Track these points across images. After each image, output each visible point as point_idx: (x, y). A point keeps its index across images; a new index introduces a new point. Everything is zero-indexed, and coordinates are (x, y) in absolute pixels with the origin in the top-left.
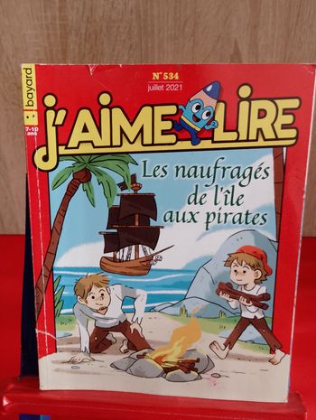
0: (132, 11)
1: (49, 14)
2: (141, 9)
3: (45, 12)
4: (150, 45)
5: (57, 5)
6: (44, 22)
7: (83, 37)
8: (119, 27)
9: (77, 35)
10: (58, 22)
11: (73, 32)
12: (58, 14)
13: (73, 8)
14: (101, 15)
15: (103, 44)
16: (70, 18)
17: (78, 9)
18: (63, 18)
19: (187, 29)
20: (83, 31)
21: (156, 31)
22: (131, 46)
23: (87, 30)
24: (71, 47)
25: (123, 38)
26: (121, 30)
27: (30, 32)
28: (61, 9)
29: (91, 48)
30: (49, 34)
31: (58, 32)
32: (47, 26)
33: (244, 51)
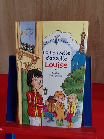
0: (63, 6)
3: (36, 6)
4: (68, 17)
7: (47, 14)
9: (45, 14)
10: (40, 9)
11: (44, 12)
12: (40, 6)
13: (45, 5)
19: (81, 12)
20: (47, 12)
23: (49, 12)
24: (43, 17)
25: (60, 15)
26: (60, 12)
28: (41, 5)
29: (50, 18)
30: (37, 13)
31: (40, 12)
33: (100, 20)
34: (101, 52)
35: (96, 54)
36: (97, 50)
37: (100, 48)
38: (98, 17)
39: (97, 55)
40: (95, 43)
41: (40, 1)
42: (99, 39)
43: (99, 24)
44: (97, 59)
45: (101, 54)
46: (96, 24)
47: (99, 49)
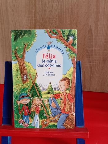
0: (57, 16)
1: (31, 16)
2: (60, 15)
4: (62, 26)
5: (34, 13)
6: (29, 18)
7: (41, 23)
8: (52, 20)
9: (39, 23)
10: (33, 19)
11: (38, 22)
13: (38, 14)
14: (47, 16)
15: (47, 26)
16: (37, 17)
17: (40, 15)
18: (35, 17)
19: (74, 22)
20: (41, 21)
21: (64, 22)
22: (56, 26)
23: (42, 21)
24: (37, 26)
25: (54, 24)
26: (53, 21)
27: (25, 21)
28: (34, 15)
29: (43, 27)
30: (30, 22)
31: (33, 21)
32: (30, 19)
33: (93, 29)
34: (95, 60)
35: (90, 62)
36: (91, 59)
37: (94, 56)
38: (90, 26)
39: (91, 64)
40: (89, 51)
41: (34, 11)
42: (93, 48)
43: (92, 33)
44: (91, 67)
45: (95, 62)
46: (89, 33)
47: (93, 58)
